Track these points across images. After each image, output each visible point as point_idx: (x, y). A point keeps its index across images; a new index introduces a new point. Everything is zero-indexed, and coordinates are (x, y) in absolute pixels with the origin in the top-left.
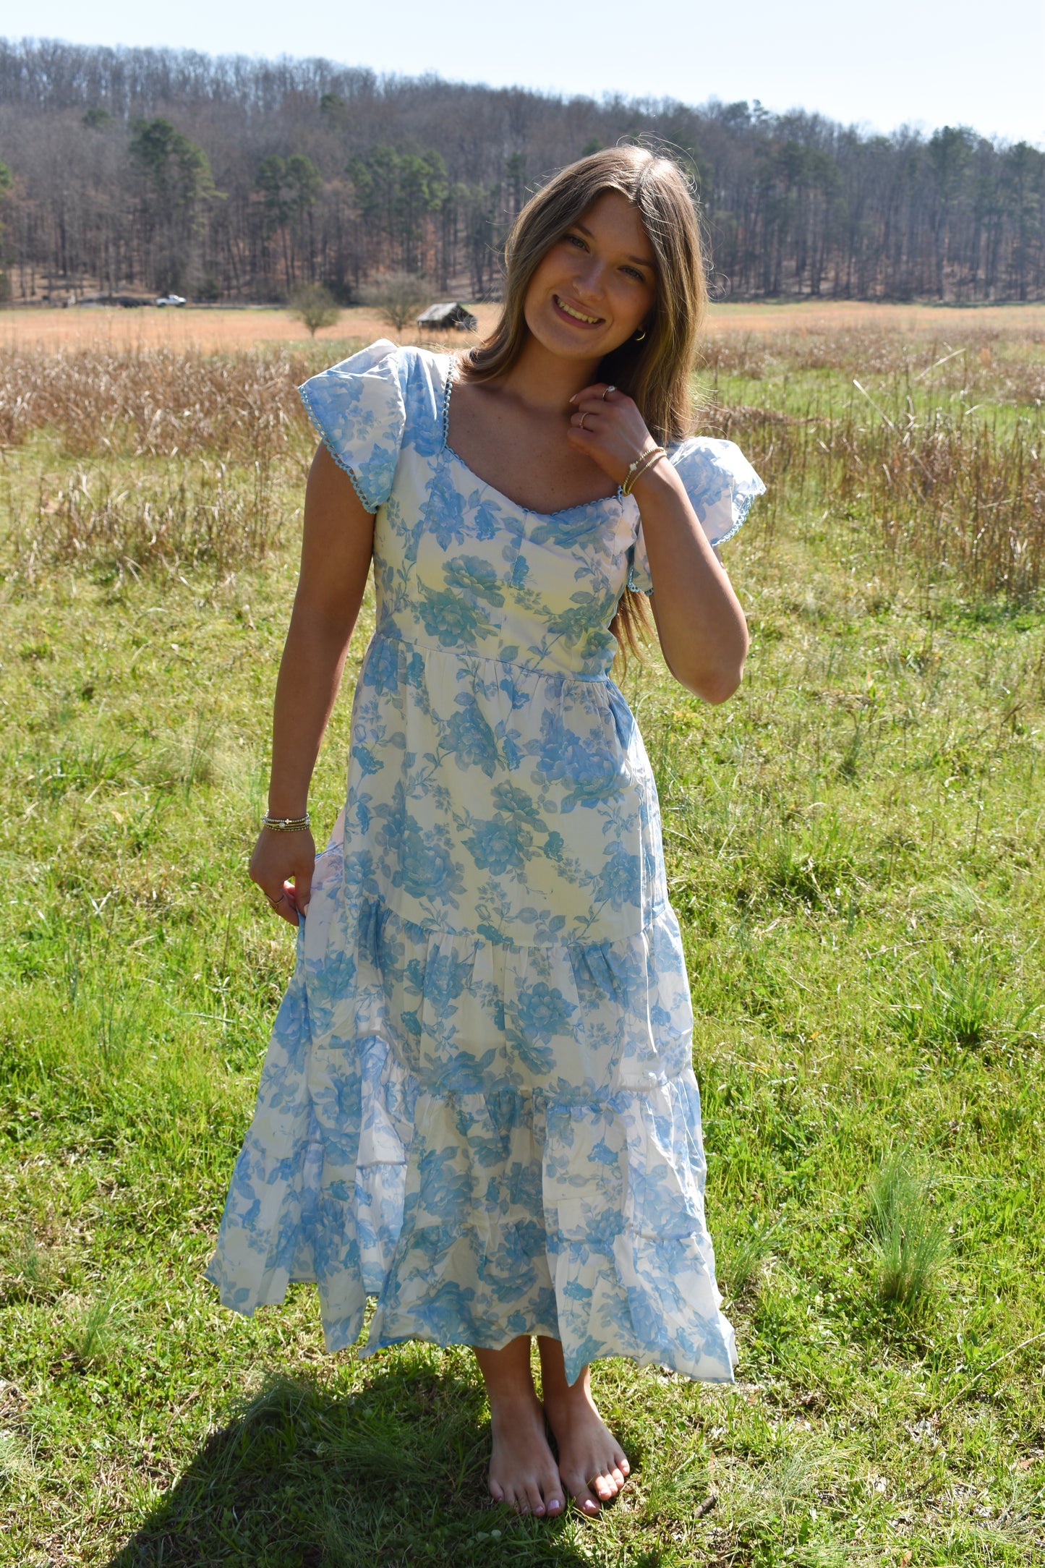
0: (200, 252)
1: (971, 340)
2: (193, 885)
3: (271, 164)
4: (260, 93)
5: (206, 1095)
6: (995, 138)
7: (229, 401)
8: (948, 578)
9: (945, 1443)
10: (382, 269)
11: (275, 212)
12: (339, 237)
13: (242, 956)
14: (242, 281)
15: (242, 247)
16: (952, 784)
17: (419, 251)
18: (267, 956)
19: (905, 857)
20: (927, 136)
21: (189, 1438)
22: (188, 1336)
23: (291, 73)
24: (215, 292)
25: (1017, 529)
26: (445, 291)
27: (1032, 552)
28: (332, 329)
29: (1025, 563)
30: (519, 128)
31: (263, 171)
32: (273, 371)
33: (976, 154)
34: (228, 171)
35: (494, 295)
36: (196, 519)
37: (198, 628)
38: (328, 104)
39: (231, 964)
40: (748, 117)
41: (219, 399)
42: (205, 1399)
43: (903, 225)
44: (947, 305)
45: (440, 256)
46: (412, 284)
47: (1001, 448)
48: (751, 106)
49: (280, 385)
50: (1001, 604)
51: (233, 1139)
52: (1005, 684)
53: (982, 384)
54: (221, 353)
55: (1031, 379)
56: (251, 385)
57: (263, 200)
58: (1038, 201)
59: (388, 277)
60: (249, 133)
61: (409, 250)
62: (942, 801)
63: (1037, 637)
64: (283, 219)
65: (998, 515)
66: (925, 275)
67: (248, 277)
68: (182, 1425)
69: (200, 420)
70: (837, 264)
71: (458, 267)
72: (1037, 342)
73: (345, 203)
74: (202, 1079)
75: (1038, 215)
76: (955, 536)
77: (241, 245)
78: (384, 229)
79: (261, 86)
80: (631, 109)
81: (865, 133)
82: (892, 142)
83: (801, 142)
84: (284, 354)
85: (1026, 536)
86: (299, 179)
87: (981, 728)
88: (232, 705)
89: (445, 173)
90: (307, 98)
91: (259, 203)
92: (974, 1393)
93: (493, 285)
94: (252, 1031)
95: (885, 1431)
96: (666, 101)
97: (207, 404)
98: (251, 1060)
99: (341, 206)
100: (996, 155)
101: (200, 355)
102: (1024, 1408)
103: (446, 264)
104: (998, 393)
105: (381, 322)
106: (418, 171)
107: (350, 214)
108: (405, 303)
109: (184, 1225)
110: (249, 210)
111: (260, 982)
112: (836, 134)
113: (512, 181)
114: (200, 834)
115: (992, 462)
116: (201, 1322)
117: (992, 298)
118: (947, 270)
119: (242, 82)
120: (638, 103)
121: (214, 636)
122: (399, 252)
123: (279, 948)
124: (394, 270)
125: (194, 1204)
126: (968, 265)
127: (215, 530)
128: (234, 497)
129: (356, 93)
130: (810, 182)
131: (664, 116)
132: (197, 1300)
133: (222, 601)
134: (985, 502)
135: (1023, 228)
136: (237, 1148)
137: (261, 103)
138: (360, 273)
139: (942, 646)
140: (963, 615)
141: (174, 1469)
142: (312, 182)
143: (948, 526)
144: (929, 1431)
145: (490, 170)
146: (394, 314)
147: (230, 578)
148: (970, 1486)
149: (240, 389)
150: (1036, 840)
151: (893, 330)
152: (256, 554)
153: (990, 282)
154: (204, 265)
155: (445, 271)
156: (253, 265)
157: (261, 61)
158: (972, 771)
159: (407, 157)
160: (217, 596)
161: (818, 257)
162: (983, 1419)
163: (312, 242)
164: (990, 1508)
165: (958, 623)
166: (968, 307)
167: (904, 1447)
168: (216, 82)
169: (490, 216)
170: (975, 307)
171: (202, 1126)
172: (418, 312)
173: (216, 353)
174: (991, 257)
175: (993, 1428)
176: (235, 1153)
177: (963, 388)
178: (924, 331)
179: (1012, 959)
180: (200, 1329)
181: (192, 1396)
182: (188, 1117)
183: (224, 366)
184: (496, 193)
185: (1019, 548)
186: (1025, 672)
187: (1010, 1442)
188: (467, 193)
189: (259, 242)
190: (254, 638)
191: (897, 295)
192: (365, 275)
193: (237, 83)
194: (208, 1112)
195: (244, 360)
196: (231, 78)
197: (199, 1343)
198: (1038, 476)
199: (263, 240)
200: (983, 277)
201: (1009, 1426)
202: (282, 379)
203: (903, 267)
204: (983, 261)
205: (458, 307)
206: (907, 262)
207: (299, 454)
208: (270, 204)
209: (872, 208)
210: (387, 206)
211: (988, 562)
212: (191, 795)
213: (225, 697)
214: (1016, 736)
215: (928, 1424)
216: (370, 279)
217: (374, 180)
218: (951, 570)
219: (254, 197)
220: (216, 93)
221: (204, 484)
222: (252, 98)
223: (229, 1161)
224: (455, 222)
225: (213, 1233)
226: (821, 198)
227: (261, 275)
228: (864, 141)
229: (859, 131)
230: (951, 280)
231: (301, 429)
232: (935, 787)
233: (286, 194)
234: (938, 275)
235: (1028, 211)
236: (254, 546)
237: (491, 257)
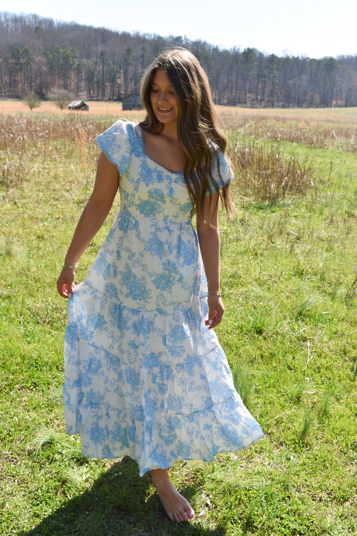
1: (256, 119)
2: (9, 287)
3: (17, 50)
4: (14, 25)
5: (19, 351)
6: (264, 52)
7: (6, 131)
8: (250, 195)
10: (55, 88)
11: (19, 66)
12: (41, 76)
13: (27, 309)
14: (6, 90)
15: (6, 79)
16: (252, 259)
17: (68, 82)
18: (36, 309)
19: (238, 280)
20: (242, 50)
21: (22, 451)
22: (19, 422)
23: (24, 18)
25: (272, 180)
26: (77, 97)
27: (276, 188)
28: (38, 108)
29: (274, 191)
30: (104, 41)
31: (14, 52)
32: (20, 122)
33: (257, 57)
34: (2, 52)
35: (95, 98)
37: (2, 207)
38: (37, 30)
40: (182, 41)
41: (2, 131)
43: (234, 80)
44: (248, 107)
45: (76, 84)
46: (66, 94)
47: (267, 154)
48: (183, 38)
50: (267, 204)
51: (29, 364)
52: (268, 228)
53: (259, 133)
55: (275, 132)
56: (13, 126)
58: (278, 74)
59: (58, 91)
60: (9, 39)
61: (65, 82)
62: (249, 263)
63: (278, 214)
64: (21, 69)
65: (265, 175)
66: (241, 97)
67: (8, 89)
71: (82, 89)
72: (277, 121)
75: (278, 79)
76: (252, 182)
78: (56, 74)
79: (13, 23)
80: (143, 37)
82: (230, 52)
83: (200, 51)
84: (24, 116)
85: (275, 182)
86: (26, 55)
87: (261, 241)
89: (78, 56)
90: (30, 27)
91: (13, 62)
93: (94, 95)
98: (33, 340)
99: (42, 65)
100: (264, 58)
103: (78, 87)
104: (265, 137)
105: (56, 106)
106: (68, 55)
107: (45, 69)
108: (64, 100)
109: (15, 390)
110: (10, 65)
112: (211, 48)
113: (101, 59)
115: (264, 158)
116: (23, 418)
117: (263, 105)
118: (248, 95)
119: (7, 21)
121: (7, 210)
122: (62, 83)
124: (60, 89)
126: (255, 94)
127: (5, 175)
129: (47, 27)
133: (9, 198)
134: (262, 171)
135: (273, 82)
136: (30, 366)
137: (13, 28)
138: (48, 89)
139: (248, 216)
140: (255, 207)
141: (18, 459)
142: (31, 57)
143: (250, 178)
145: (94, 55)
146: (60, 104)
147: (11, 191)
149: (10, 127)
150: (279, 275)
151: (230, 115)
153: (262, 100)
155: (78, 89)
156: (10, 85)
157: (14, 14)
158: (258, 255)
159: (65, 50)
160: (7, 196)
163: (31, 77)
165: (253, 209)
166: (255, 108)
169: (93, 71)
170: (257, 108)
171: (19, 360)
172: (68, 103)
174: (262, 92)
176: (30, 368)
177: (253, 135)
178: (240, 116)
179: (272, 310)
180: (23, 420)
181: (22, 439)
183: (3, 119)
184: (96, 63)
185: (272, 186)
186: (275, 224)
188: (86, 63)
189: (12, 77)
190: (21, 210)
191: (231, 103)
192: (50, 90)
193: (5, 21)
194: (20, 356)
195: (10, 118)
196: (3, 19)
197: (23, 424)
199: (14, 76)
200: (260, 98)
202: (24, 124)
203: (234, 94)
204: (260, 93)
205: (82, 102)
206: (235, 92)
208: (17, 63)
209: (223, 74)
210: (58, 66)
211: (262, 190)
214: (272, 244)
216: (52, 91)
217: (53, 57)
218: (251, 193)
219: (11, 60)
222: (10, 26)
223: (28, 370)
224: (81, 73)
227: (13, 89)
228: (221, 51)
229: (219, 48)
230: (249, 99)
231: (31, 142)
232: (247, 259)
233: (22, 60)
234: (245, 97)
235: (275, 77)
237: (94, 85)
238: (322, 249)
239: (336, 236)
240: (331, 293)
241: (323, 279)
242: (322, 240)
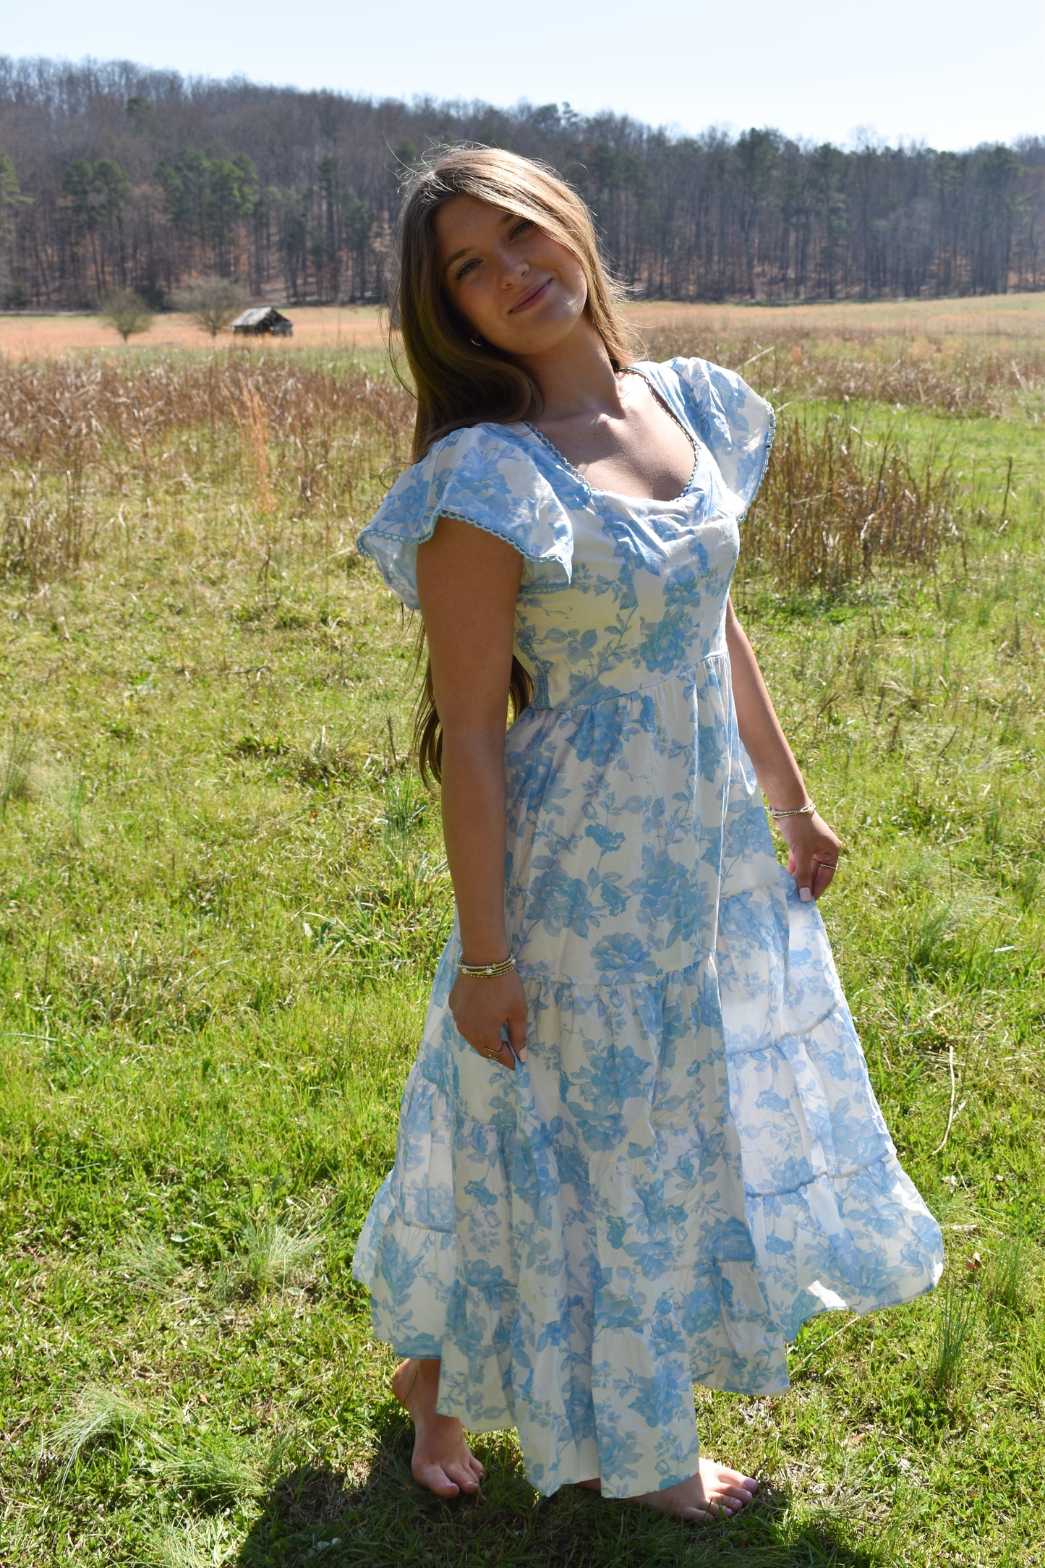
0: (7, 258)
1: (782, 339)
2: (12, 903)
3: (78, 168)
4: (65, 96)
5: (29, 1116)
6: (800, 139)
7: (40, 408)
8: (764, 573)
9: (778, 1424)
10: (194, 273)
11: (84, 217)
12: (150, 242)
13: (63, 973)
14: (51, 287)
15: (50, 253)
17: (232, 256)
18: (89, 972)
20: (734, 137)
21: (21, 1465)
22: (17, 1362)
23: (95, 76)
24: (23, 298)
25: (829, 523)
26: (259, 296)
27: (844, 547)
28: (144, 335)
29: (837, 558)
30: (329, 131)
31: (69, 176)
32: (84, 378)
33: (782, 156)
34: (33, 176)
35: (308, 299)
36: (7, 531)
37: (12, 641)
38: (135, 107)
39: (53, 982)
40: (558, 120)
41: (29, 408)
42: (36, 1423)
43: (714, 225)
44: (759, 304)
45: (253, 260)
46: (225, 289)
47: (812, 444)
48: (561, 109)
49: (92, 393)
50: (815, 597)
51: (59, 1160)
52: (820, 676)
53: (793, 381)
54: (31, 360)
55: (840, 376)
56: (62, 394)
57: (70, 205)
58: (844, 202)
59: (201, 281)
60: (55, 137)
61: (221, 255)
63: (851, 629)
64: (91, 225)
65: (809, 510)
66: (737, 275)
67: (57, 284)
68: (13, 1452)
69: (10, 429)
70: (651, 265)
71: (272, 271)
72: (846, 340)
73: (155, 207)
74: (25, 1101)
75: (845, 215)
76: (769, 532)
77: (49, 251)
78: (195, 234)
79: (65, 90)
80: (442, 112)
81: (673, 136)
82: (701, 143)
83: (612, 144)
84: (95, 361)
85: (838, 529)
86: (107, 184)
87: (798, 719)
88: (48, 718)
89: (256, 177)
90: (113, 101)
91: (67, 208)
92: (805, 1373)
93: (308, 289)
94: (76, 1048)
95: (720, 1416)
96: (476, 103)
97: (17, 412)
98: (75, 1078)
99: (151, 210)
100: (801, 156)
101: (9, 363)
102: (854, 1385)
103: (259, 268)
104: (810, 390)
105: (195, 328)
106: (228, 175)
107: (160, 219)
108: (219, 308)
109: (10, 1249)
110: (57, 216)
111: (83, 999)
112: (645, 136)
113: (324, 184)
114: (18, 850)
115: (803, 458)
116: (30, 1347)
117: (802, 297)
118: (758, 269)
119: (45, 85)
120: (449, 105)
121: (29, 649)
122: (211, 256)
123: (101, 963)
124: (207, 275)
125: (21, 1227)
126: (778, 264)
127: (27, 541)
128: (47, 508)
129: (163, 96)
130: (621, 183)
131: (475, 118)
132: (26, 1325)
133: (37, 614)
134: (797, 497)
135: (830, 229)
136: (63, 1168)
137: (65, 107)
138: (173, 278)
139: (759, 641)
140: (779, 609)
141: (6, 1498)
142: (120, 186)
143: (762, 521)
144: (762, 1414)
145: (302, 173)
146: (208, 319)
147: (44, 589)
148: (803, 1464)
149: (51, 397)
150: (854, 828)
151: (708, 329)
152: (71, 565)
153: (800, 281)
154: (12, 271)
155: (259, 275)
156: (62, 270)
157: (64, 63)
159: (217, 161)
160: (31, 608)
161: (631, 258)
162: (814, 1398)
163: (122, 248)
164: (823, 1485)
165: (774, 617)
166: (779, 305)
167: (739, 1430)
168: (18, 85)
169: (302, 219)
170: (786, 305)
171: (27, 1148)
172: (232, 317)
173: (25, 360)
174: (800, 257)
175: (825, 1406)
176: (61, 1173)
177: (775, 386)
178: (736, 330)
180: (29, 1354)
181: (22, 1423)
182: (11, 1139)
183: (34, 374)
184: (308, 196)
185: (831, 542)
186: (840, 663)
187: (841, 1419)
188: (279, 196)
189: (68, 248)
190: (70, 650)
191: (710, 294)
192: (178, 280)
193: (41, 86)
194: (32, 1133)
195: (53, 367)
196: (34, 81)
197: (29, 1368)
198: (849, 471)
199: (72, 245)
200: (793, 276)
201: (839, 1404)
202: (94, 386)
203: (715, 267)
204: (792, 261)
205: (273, 311)
206: (719, 262)
207: (113, 463)
208: (78, 209)
209: (682, 210)
210: (198, 210)
211: (802, 556)
212: (9, 813)
213: (41, 711)
214: (832, 727)
215: (762, 1406)
216: (183, 284)
217: (184, 184)
218: (766, 566)
219: (60, 202)
220: (19, 96)
221: (17, 494)
222: (56, 101)
223: (55, 1181)
224: (267, 225)
225: (41, 1255)
226: (632, 199)
227: (71, 281)
228: (673, 143)
229: (668, 134)
230: (762, 279)
231: (114, 437)
233: (95, 199)
234: (749, 275)
235: (834, 211)
236: (68, 556)
237: (304, 261)
238: (990, 738)
239: (1029, 691)
240: (1020, 882)
241: (992, 836)
242: (990, 708)
